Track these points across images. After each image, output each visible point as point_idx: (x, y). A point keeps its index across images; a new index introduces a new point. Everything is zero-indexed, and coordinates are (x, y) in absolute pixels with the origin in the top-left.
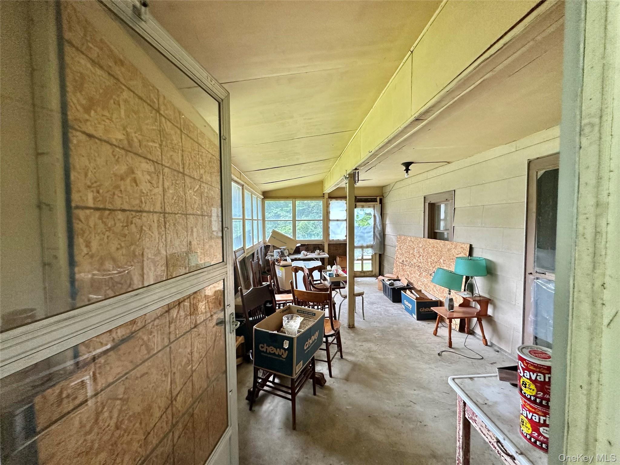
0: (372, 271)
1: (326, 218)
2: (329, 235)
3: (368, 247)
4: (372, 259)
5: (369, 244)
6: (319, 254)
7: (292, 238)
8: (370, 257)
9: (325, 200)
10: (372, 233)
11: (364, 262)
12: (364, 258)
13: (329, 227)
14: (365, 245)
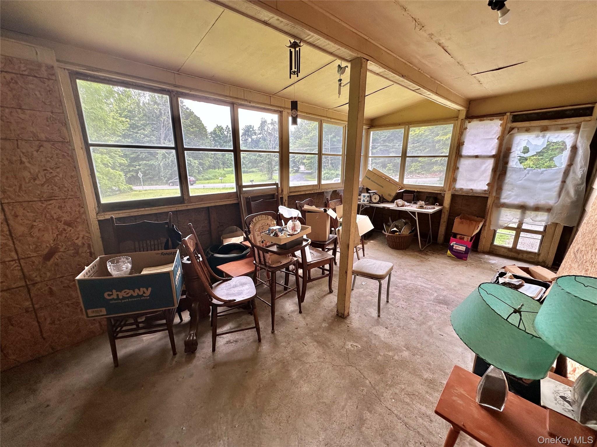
0: (538, 254)
1: (454, 152)
2: (455, 180)
3: (537, 209)
4: (543, 233)
5: (542, 201)
6: (421, 207)
7: (397, 180)
8: (541, 229)
9: (459, 122)
10: (557, 183)
11: (522, 234)
12: (524, 227)
13: (458, 168)
14: (531, 202)
